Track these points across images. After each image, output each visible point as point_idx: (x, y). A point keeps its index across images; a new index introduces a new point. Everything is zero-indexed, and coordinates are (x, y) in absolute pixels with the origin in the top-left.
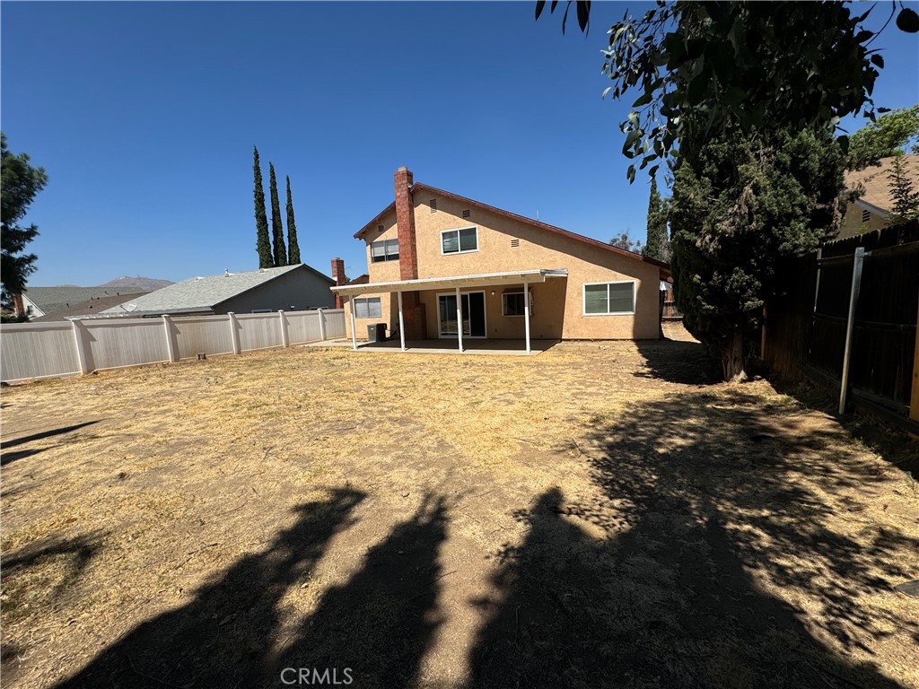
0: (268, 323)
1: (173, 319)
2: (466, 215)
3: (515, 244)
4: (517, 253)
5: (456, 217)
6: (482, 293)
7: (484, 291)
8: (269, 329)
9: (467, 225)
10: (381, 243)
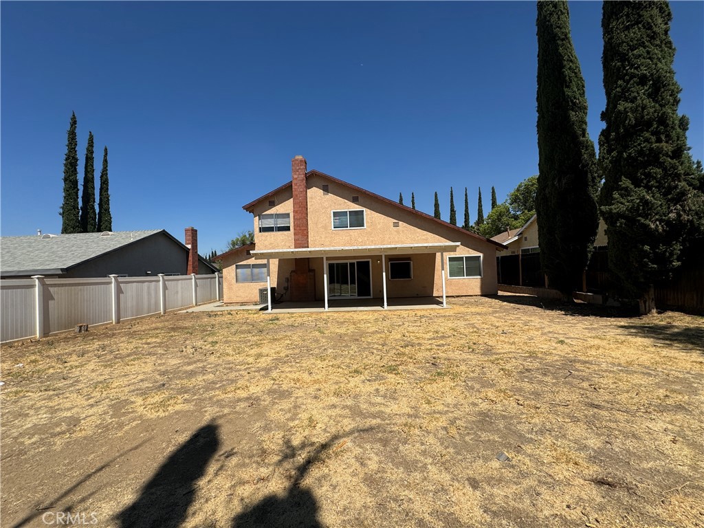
0: (149, 288)
1: (48, 281)
2: (355, 200)
3: (396, 225)
4: (398, 232)
5: (346, 201)
6: (368, 262)
7: (370, 260)
8: (149, 293)
9: (356, 208)
10: (271, 216)
